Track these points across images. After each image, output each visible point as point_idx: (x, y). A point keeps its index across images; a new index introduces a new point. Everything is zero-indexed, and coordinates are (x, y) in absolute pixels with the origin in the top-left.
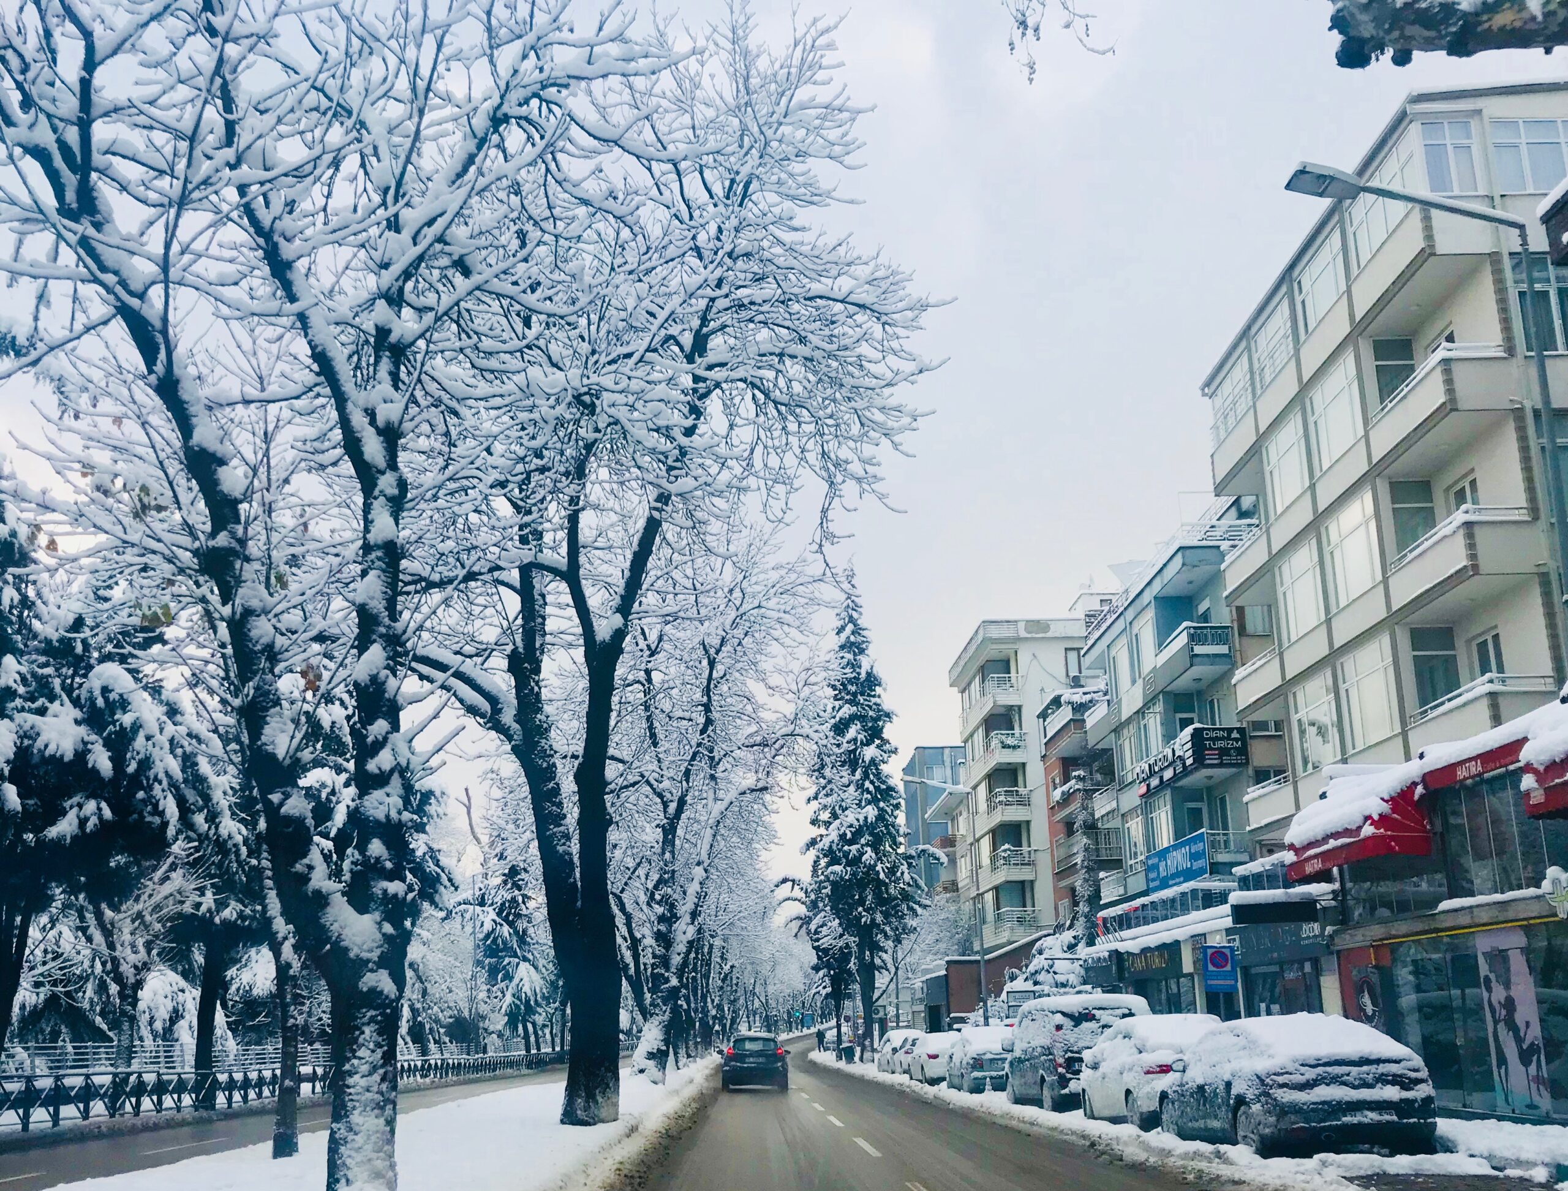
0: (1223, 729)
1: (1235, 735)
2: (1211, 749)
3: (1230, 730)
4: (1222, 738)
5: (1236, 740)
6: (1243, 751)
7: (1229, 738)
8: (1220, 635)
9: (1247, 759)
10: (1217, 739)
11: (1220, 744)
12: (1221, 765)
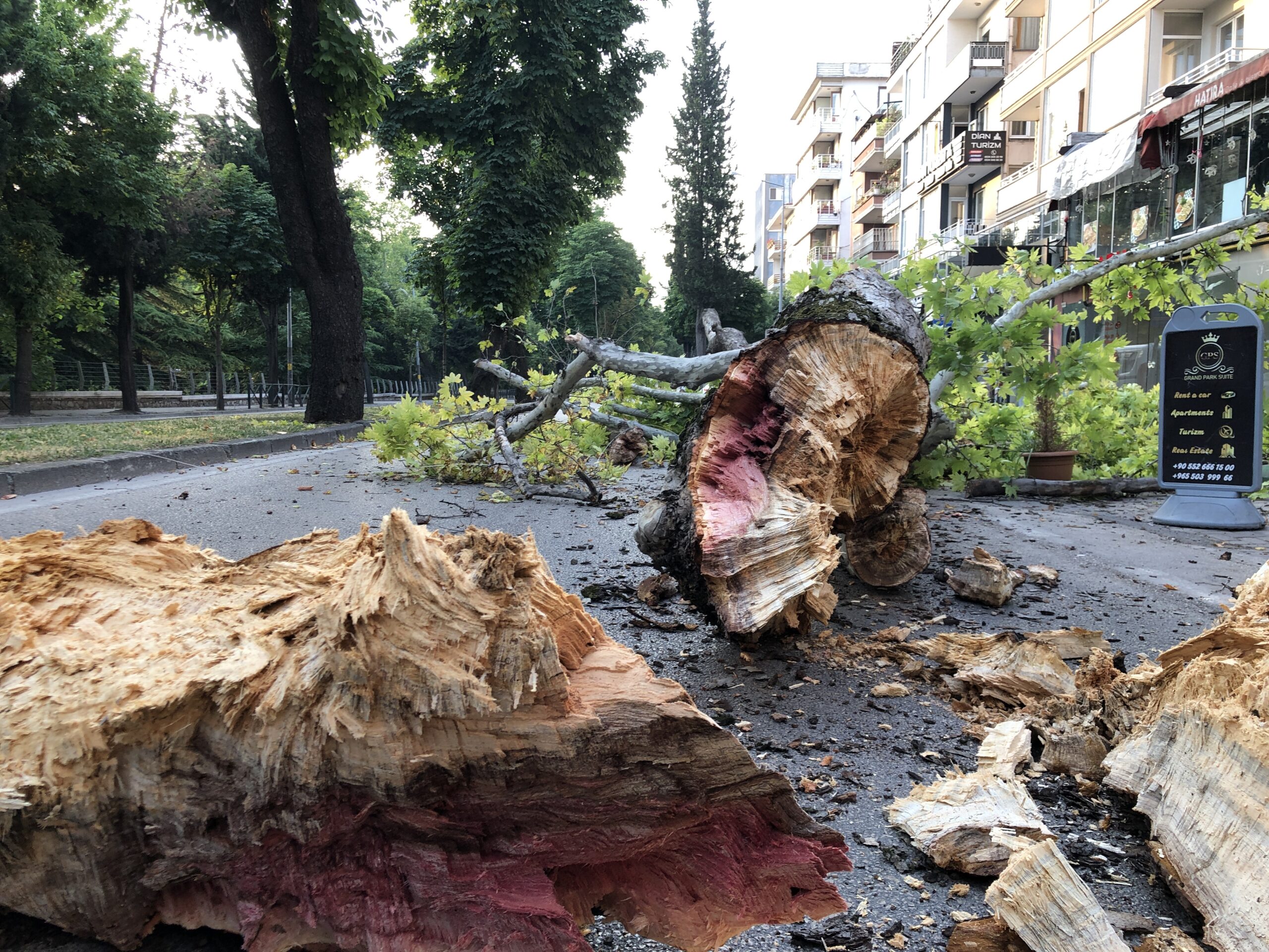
0: (988, 133)
1: (997, 137)
2: (976, 149)
3: (993, 133)
4: (987, 140)
5: (997, 142)
6: (1002, 152)
7: (992, 140)
8: (998, 50)
9: (1004, 158)
10: (982, 140)
11: (983, 145)
12: (983, 163)
